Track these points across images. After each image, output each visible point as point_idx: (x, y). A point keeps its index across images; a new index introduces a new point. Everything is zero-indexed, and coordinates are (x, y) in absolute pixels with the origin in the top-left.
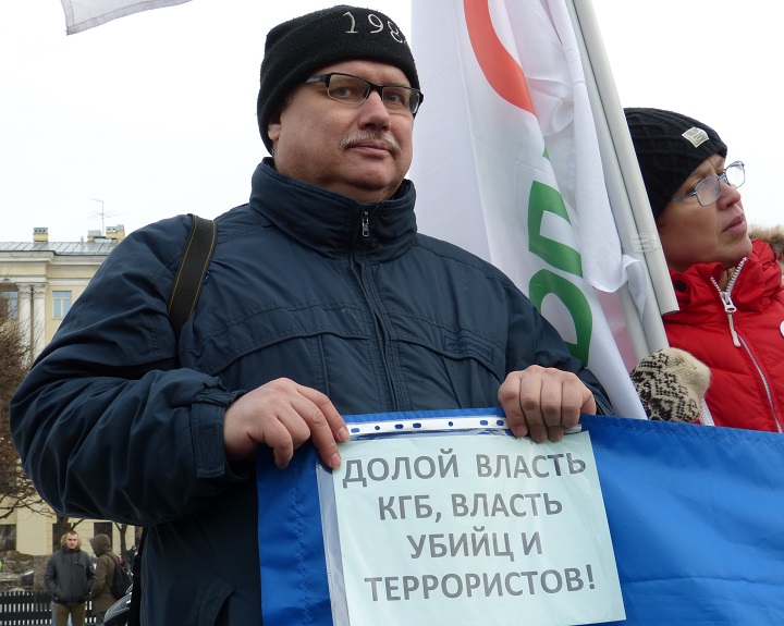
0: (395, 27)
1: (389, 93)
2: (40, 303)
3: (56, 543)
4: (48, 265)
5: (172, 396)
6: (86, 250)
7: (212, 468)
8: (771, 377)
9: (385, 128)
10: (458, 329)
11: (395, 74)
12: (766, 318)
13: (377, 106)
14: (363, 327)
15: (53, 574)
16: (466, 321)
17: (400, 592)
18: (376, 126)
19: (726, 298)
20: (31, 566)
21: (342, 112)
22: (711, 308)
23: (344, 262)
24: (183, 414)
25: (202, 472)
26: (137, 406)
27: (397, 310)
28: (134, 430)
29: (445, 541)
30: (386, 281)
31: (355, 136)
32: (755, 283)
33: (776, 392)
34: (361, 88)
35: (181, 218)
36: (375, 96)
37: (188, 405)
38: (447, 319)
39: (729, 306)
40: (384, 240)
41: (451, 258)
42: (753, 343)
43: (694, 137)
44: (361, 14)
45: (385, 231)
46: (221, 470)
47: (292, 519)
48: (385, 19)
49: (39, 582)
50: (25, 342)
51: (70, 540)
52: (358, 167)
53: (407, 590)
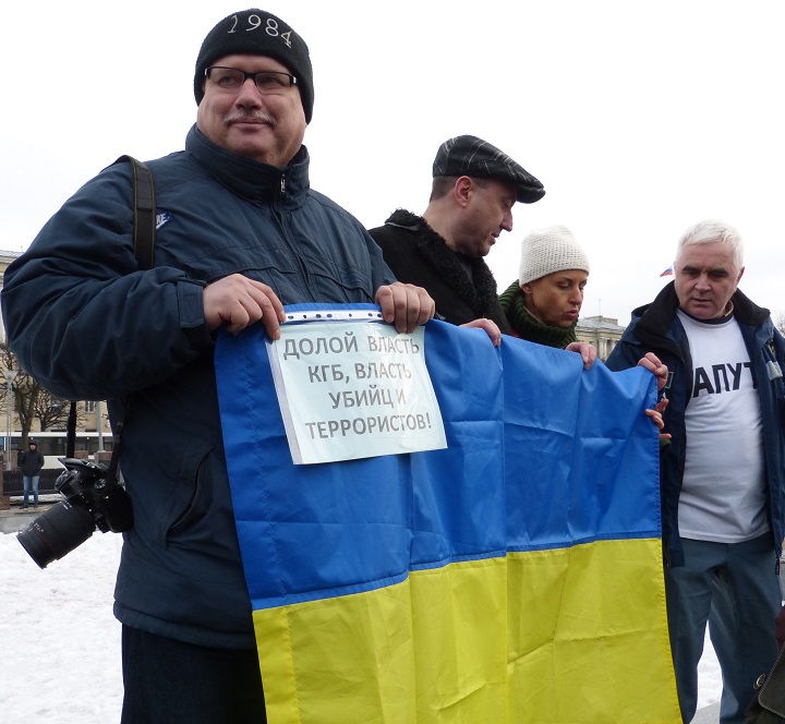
7: (191, 321)
10: (347, 266)
13: (249, 91)
14: (291, 264)
16: (351, 260)
17: (327, 432)
23: (268, 210)
24: (171, 287)
25: (184, 324)
27: (309, 251)
29: (353, 396)
34: (240, 77)
36: (249, 83)
37: (174, 282)
41: (329, 207)
44: (244, 16)
46: (201, 321)
53: (332, 430)
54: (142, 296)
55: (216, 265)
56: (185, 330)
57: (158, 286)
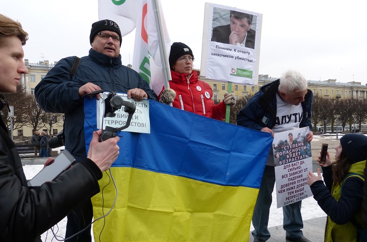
0: (116, 24)
1: (114, 37)
2: (27, 78)
3: (33, 134)
4: (29, 69)
5: (68, 85)
6: (39, 66)
7: (76, 98)
8: (193, 96)
9: (113, 44)
10: (128, 83)
11: (115, 34)
12: (195, 85)
13: (111, 40)
14: (110, 81)
15: (33, 139)
16: (130, 81)
17: (111, 123)
18: (110, 44)
19: (188, 80)
20: (27, 139)
21: (104, 41)
22: (185, 82)
23: (107, 68)
24: (71, 88)
25: (74, 99)
26: (61, 87)
27: (117, 78)
28: (61, 91)
29: (120, 115)
30: (115, 73)
31: (107, 46)
32: (193, 79)
33: (194, 98)
34: (108, 36)
35: (74, 57)
36: (111, 38)
37: (72, 87)
38: (126, 81)
39: (188, 82)
40: (115, 65)
41: (128, 69)
42: (192, 89)
43: (186, 50)
44: (108, 21)
45: (115, 63)
46: (78, 98)
47: (91, 110)
48: (114, 22)
49: (30, 142)
50: (24, 87)
51: (37, 132)
52: (106, 53)
53: (112, 123)
54: (63, 92)
55: (86, 80)
56: (75, 100)
57: (67, 89)
